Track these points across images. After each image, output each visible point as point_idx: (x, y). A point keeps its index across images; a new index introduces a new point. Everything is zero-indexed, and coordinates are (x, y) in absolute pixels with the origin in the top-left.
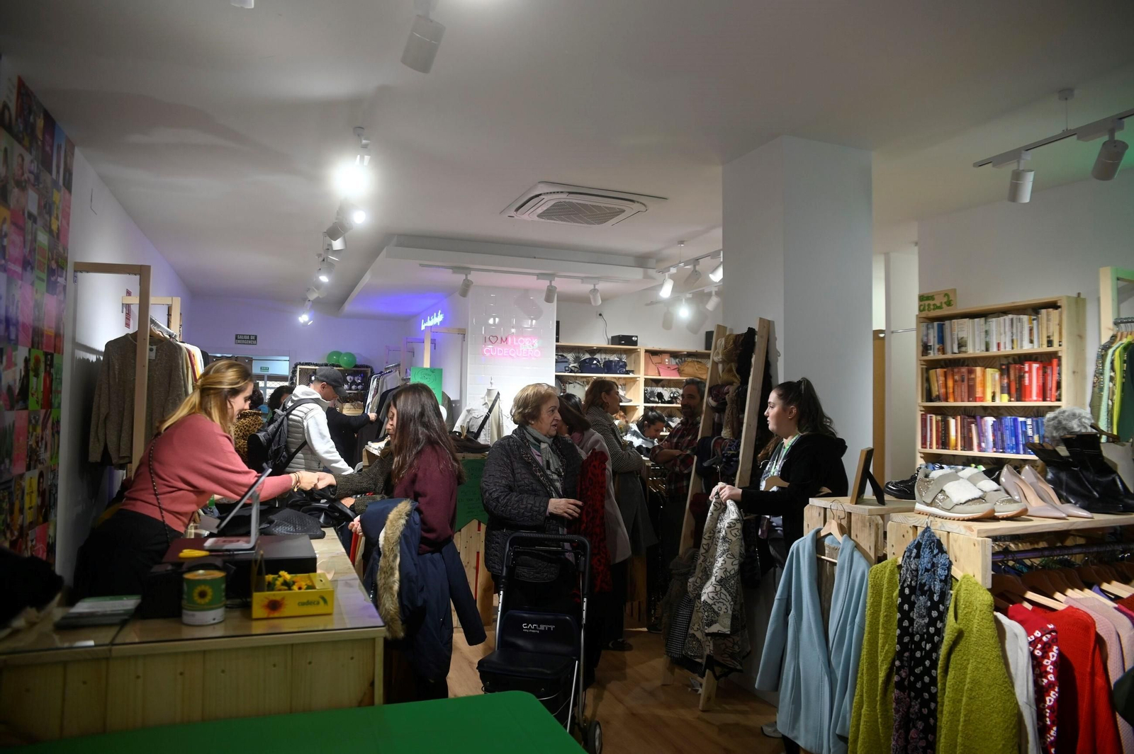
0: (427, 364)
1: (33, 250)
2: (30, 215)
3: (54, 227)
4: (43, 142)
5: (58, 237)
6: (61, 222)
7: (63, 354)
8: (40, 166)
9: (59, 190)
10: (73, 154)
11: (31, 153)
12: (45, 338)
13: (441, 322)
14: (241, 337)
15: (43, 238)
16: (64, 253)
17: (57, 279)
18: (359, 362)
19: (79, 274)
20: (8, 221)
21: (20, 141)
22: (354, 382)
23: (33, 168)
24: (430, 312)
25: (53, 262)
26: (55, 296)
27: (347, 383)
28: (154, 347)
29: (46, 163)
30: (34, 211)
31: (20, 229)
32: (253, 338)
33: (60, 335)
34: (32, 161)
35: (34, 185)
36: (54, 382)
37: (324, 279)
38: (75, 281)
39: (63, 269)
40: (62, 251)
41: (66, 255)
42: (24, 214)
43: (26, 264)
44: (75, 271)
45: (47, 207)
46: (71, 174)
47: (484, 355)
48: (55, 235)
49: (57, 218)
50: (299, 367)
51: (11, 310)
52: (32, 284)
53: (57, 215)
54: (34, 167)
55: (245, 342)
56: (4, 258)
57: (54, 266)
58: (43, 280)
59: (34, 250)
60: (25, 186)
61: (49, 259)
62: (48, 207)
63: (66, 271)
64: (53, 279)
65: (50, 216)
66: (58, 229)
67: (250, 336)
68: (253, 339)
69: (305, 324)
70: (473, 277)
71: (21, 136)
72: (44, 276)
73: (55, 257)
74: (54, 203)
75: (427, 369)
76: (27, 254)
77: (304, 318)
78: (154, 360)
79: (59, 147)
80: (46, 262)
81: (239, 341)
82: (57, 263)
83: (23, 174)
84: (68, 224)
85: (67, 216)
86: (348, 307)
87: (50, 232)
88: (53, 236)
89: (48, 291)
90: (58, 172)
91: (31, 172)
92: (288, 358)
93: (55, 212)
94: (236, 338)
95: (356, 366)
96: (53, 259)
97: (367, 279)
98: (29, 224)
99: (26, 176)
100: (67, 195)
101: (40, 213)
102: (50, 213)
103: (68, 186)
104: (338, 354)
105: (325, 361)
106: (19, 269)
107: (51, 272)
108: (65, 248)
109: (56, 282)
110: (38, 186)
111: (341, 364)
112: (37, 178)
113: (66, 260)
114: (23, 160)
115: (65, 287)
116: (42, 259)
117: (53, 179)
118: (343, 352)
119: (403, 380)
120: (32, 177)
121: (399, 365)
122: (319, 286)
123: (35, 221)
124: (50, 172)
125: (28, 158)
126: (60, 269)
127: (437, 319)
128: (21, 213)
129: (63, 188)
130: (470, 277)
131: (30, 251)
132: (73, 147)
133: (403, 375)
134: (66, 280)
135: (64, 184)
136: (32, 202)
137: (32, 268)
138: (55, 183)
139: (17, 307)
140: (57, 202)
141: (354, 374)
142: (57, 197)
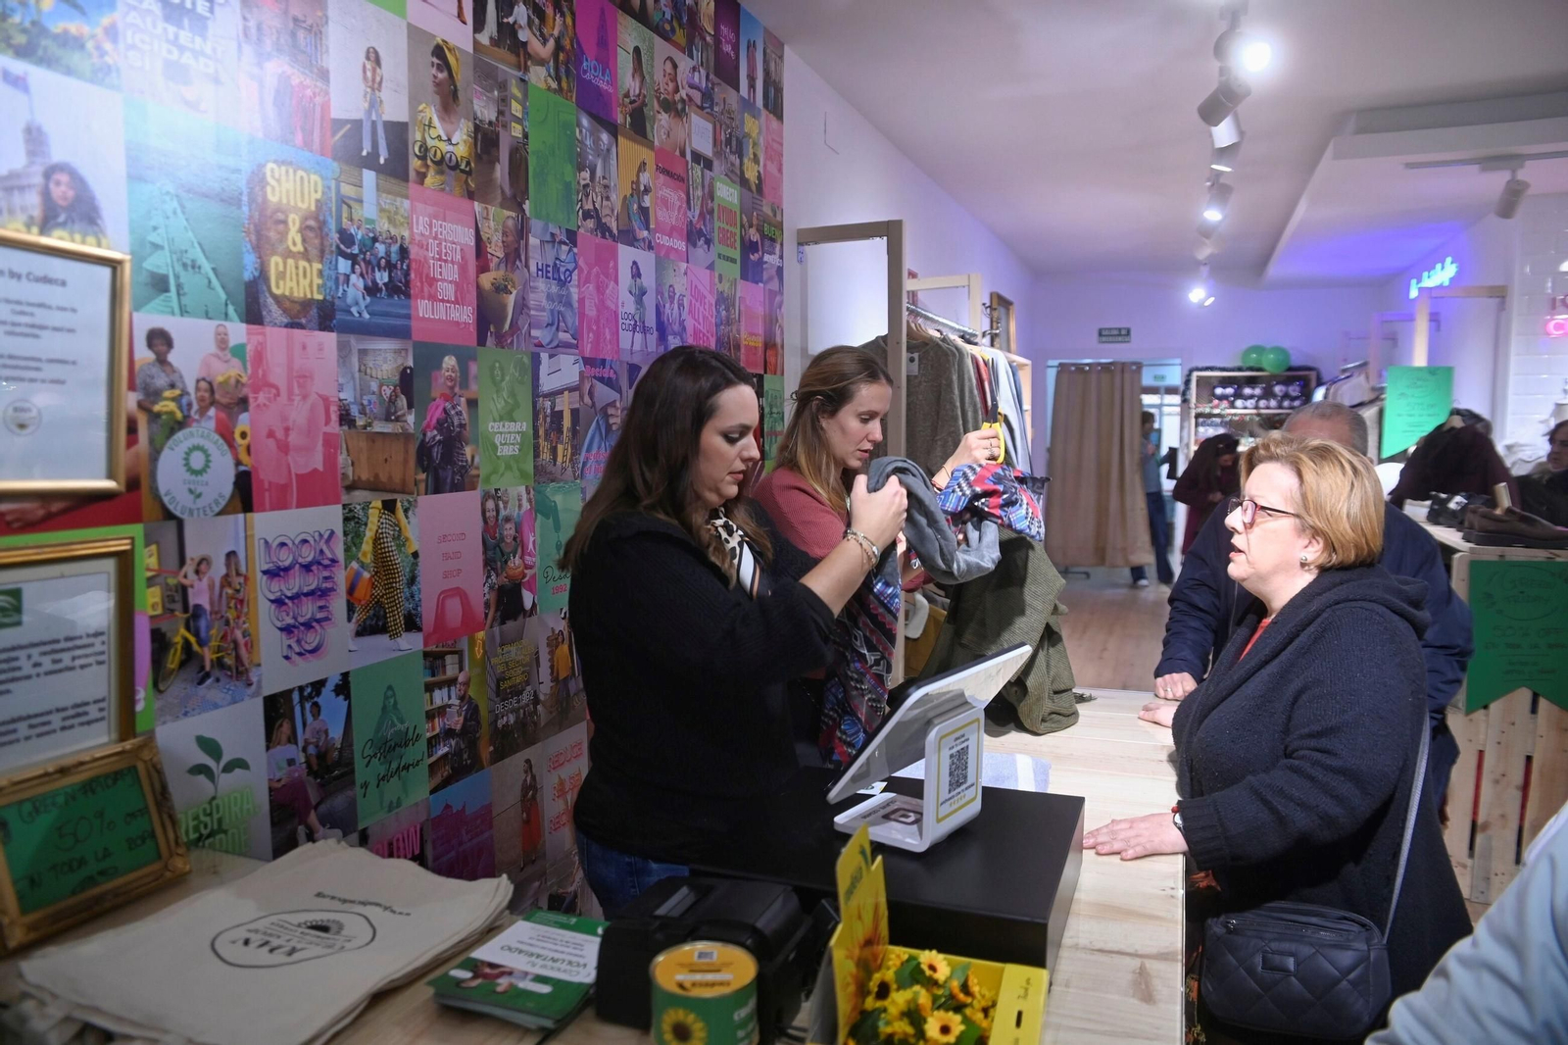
0: (1420, 358)
1: (707, 214)
2: (697, 157)
3: (751, 174)
4: (717, 37)
5: (756, 190)
6: (765, 166)
7: (783, 374)
8: (712, 76)
9: (755, 115)
10: (781, 57)
11: (691, 56)
12: (743, 350)
13: (1452, 280)
14: (1106, 333)
15: (727, 193)
16: (775, 215)
17: (762, 258)
18: (1296, 361)
19: (807, 248)
20: (651, 165)
21: (665, 36)
22: (1286, 396)
23: (696, 79)
24: (1428, 263)
25: (752, 231)
26: (761, 285)
27: (1274, 396)
28: (916, 355)
29: (726, 71)
30: (707, 149)
31: (679, 179)
32: (1123, 332)
33: (774, 345)
34: (694, 69)
35: (702, 108)
36: (766, 420)
37: (1213, 215)
38: (800, 261)
39: (773, 240)
40: (770, 213)
41: (779, 218)
42: (683, 154)
43: (694, 235)
44: (800, 244)
45: (732, 143)
46: (779, 91)
47: (1548, 334)
48: (754, 188)
49: (756, 160)
50: (1195, 374)
51: (667, 310)
52: (711, 267)
53: (755, 155)
54: (700, 78)
55: (1114, 339)
56: (648, 229)
57: (754, 236)
58: (733, 261)
59: (711, 212)
60: (684, 109)
61: (742, 226)
62: (734, 143)
63: (782, 245)
64: (754, 257)
65: (741, 157)
66: (759, 177)
67: (1120, 329)
68: (1124, 334)
69: (1201, 305)
70: (1527, 173)
71: (667, 27)
72: (736, 254)
73: (755, 222)
74: (747, 135)
75: (1420, 369)
76: (695, 220)
77: (1198, 294)
78: (916, 377)
79: (751, 46)
80: (738, 231)
81: (1104, 339)
82: (760, 230)
83: (677, 90)
84: (780, 170)
85: (776, 155)
86: (1273, 270)
87: (744, 182)
88: (750, 190)
89: (744, 276)
90: (752, 86)
91: (692, 86)
92: (1178, 361)
93: (751, 151)
94: (1100, 335)
95: (1290, 369)
96: (751, 226)
97: (1301, 210)
98: (697, 171)
99: (683, 93)
100: (774, 123)
101: (718, 154)
102: (740, 152)
103: (775, 105)
104: (1259, 349)
105: (1238, 363)
106: (680, 245)
107: (749, 247)
108: (777, 209)
109: (761, 262)
110: (712, 108)
111: (1265, 365)
112: (707, 96)
113: (780, 226)
114: (675, 66)
115: (780, 271)
116: (727, 227)
117: (742, 98)
118: (1268, 346)
119: (1373, 389)
120: (697, 96)
121: (1364, 365)
122: (1206, 232)
123: (708, 164)
124: (737, 89)
125: (685, 64)
126: (767, 243)
127: (1442, 275)
128: (677, 153)
129: (764, 112)
130: (1521, 175)
131: (702, 215)
132: (781, 45)
133: (1374, 383)
134: (781, 257)
135: (766, 106)
136: (700, 134)
137: (708, 242)
138: (748, 105)
139: (681, 305)
140: (754, 135)
141: (1287, 381)
142: (752, 126)
